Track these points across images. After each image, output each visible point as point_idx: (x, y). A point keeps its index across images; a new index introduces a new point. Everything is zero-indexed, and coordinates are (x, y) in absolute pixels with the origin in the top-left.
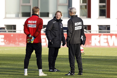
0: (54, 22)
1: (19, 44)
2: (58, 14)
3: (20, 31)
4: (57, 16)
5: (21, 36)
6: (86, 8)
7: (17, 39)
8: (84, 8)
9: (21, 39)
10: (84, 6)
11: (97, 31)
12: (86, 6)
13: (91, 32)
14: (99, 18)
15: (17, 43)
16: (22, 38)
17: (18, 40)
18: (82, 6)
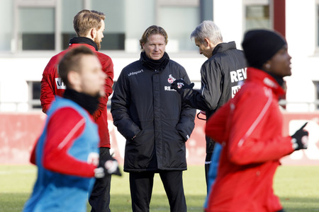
0: (131, 74)
1: (10, 156)
2: (155, 42)
3: (17, 103)
4: (152, 48)
5: (19, 124)
6: (266, 15)
7: (3, 134)
8: (260, 14)
9: (18, 135)
10: (261, 9)
11: (309, 104)
12: (266, 8)
13: (287, 107)
14: (316, 52)
15: (6, 149)
16: (22, 129)
17: (6, 140)
18: (254, 9)
